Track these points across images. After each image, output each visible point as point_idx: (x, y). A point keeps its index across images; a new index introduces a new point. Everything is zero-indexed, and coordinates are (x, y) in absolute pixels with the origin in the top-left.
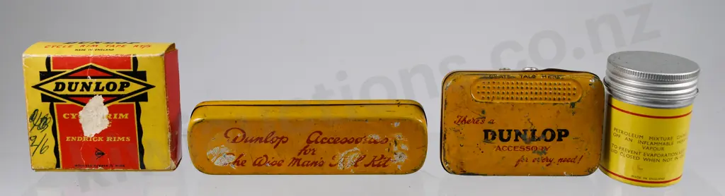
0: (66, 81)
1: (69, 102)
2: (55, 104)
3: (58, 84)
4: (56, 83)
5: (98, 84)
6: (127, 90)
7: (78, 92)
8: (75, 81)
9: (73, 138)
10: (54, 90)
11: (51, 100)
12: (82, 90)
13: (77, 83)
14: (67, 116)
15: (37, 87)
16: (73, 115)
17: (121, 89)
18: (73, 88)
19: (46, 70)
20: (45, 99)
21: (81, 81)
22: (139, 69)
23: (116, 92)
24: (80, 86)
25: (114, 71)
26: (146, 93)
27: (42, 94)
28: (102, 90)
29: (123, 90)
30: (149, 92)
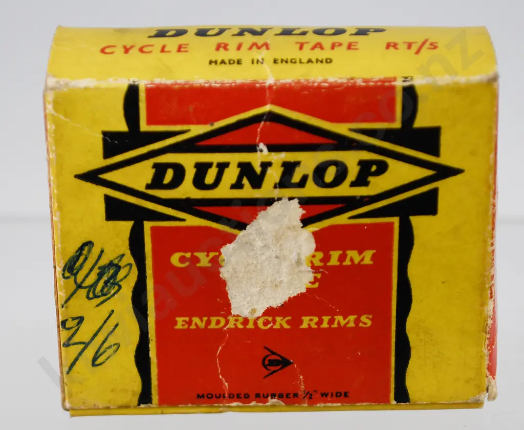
0: (188, 161)
1: (192, 221)
2: (148, 225)
3: (160, 169)
4: (156, 166)
5: (289, 168)
6: (378, 185)
7: (223, 191)
8: (216, 158)
9: (196, 320)
10: (148, 187)
11: (138, 216)
12: (238, 185)
13: (222, 167)
14: (182, 260)
15: (92, 177)
16: (201, 255)
17: (361, 181)
18: (210, 178)
19: (122, 127)
20: (115, 210)
21: (235, 159)
22: (422, 121)
23: (344, 190)
24: (231, 175)
25: (342, 129)
26: (435, 192)
27: (108, 199)
28: (302, 183)
29: (366, 184)
30: (445, 187)
